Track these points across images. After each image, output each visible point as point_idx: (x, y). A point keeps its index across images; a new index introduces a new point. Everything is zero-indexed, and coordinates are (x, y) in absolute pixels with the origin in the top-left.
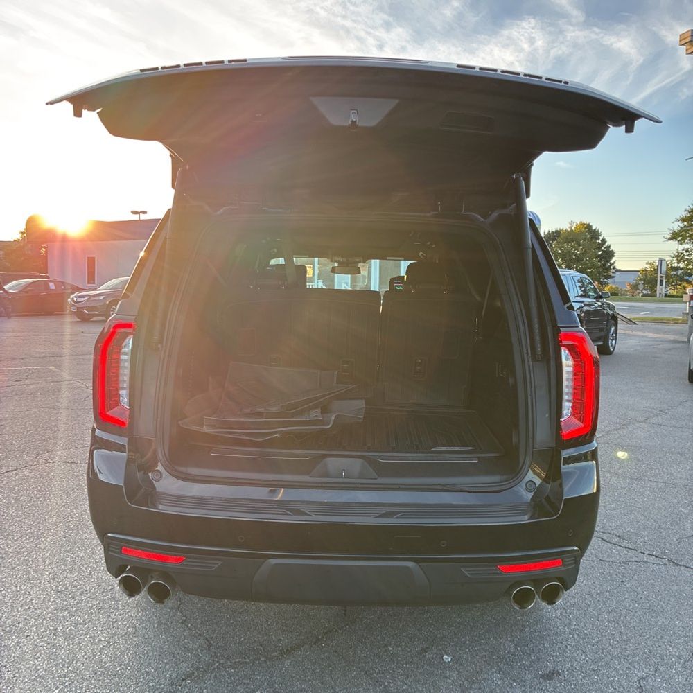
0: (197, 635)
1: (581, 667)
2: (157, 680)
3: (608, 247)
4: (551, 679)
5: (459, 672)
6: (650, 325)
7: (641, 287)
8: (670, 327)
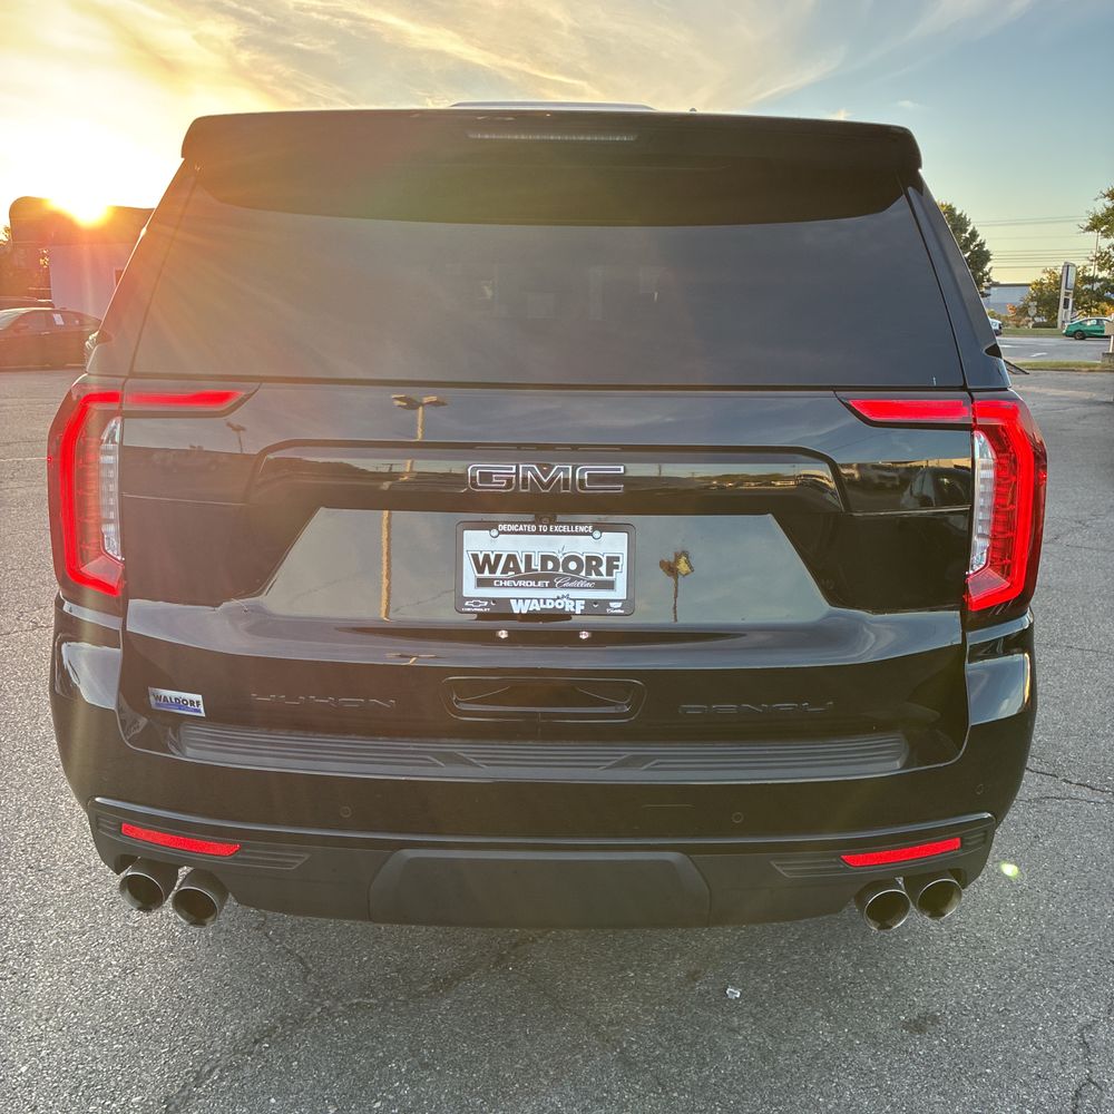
0: (283, 951)
1: (975, 1005)
2: (208, 1043)
3: (981, 245)
4: (921, 1030)
5: (757, 1019)
6: (1049, 375)
7: (1033, 312)
8: (1081, 378)
